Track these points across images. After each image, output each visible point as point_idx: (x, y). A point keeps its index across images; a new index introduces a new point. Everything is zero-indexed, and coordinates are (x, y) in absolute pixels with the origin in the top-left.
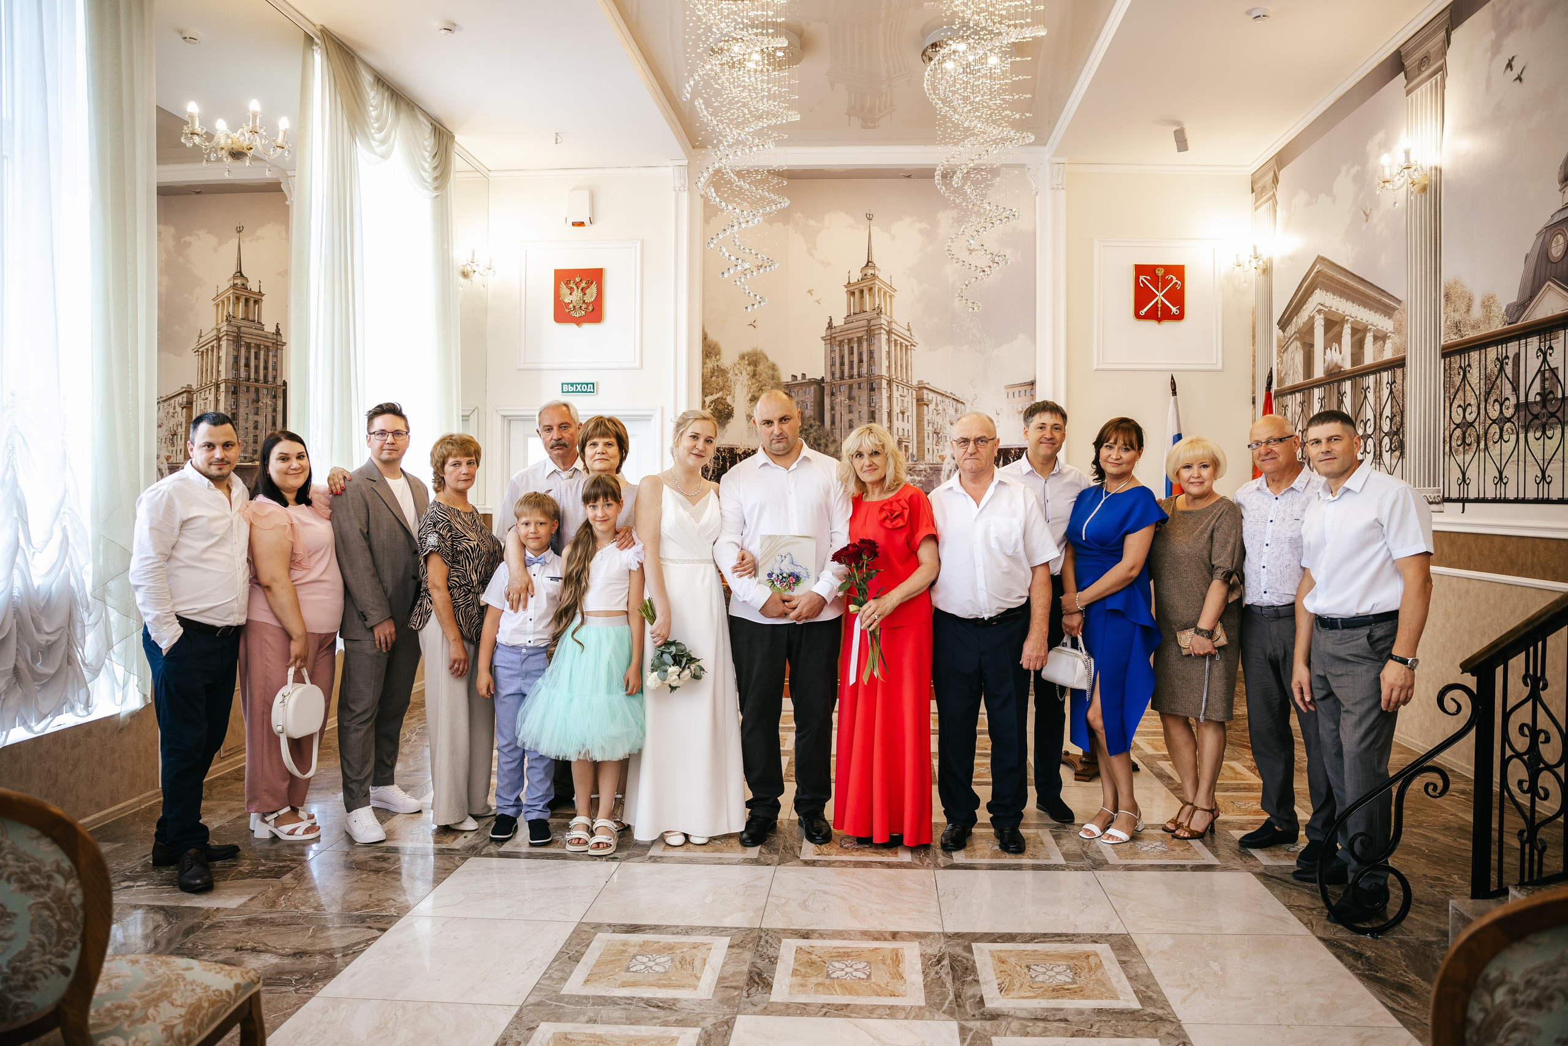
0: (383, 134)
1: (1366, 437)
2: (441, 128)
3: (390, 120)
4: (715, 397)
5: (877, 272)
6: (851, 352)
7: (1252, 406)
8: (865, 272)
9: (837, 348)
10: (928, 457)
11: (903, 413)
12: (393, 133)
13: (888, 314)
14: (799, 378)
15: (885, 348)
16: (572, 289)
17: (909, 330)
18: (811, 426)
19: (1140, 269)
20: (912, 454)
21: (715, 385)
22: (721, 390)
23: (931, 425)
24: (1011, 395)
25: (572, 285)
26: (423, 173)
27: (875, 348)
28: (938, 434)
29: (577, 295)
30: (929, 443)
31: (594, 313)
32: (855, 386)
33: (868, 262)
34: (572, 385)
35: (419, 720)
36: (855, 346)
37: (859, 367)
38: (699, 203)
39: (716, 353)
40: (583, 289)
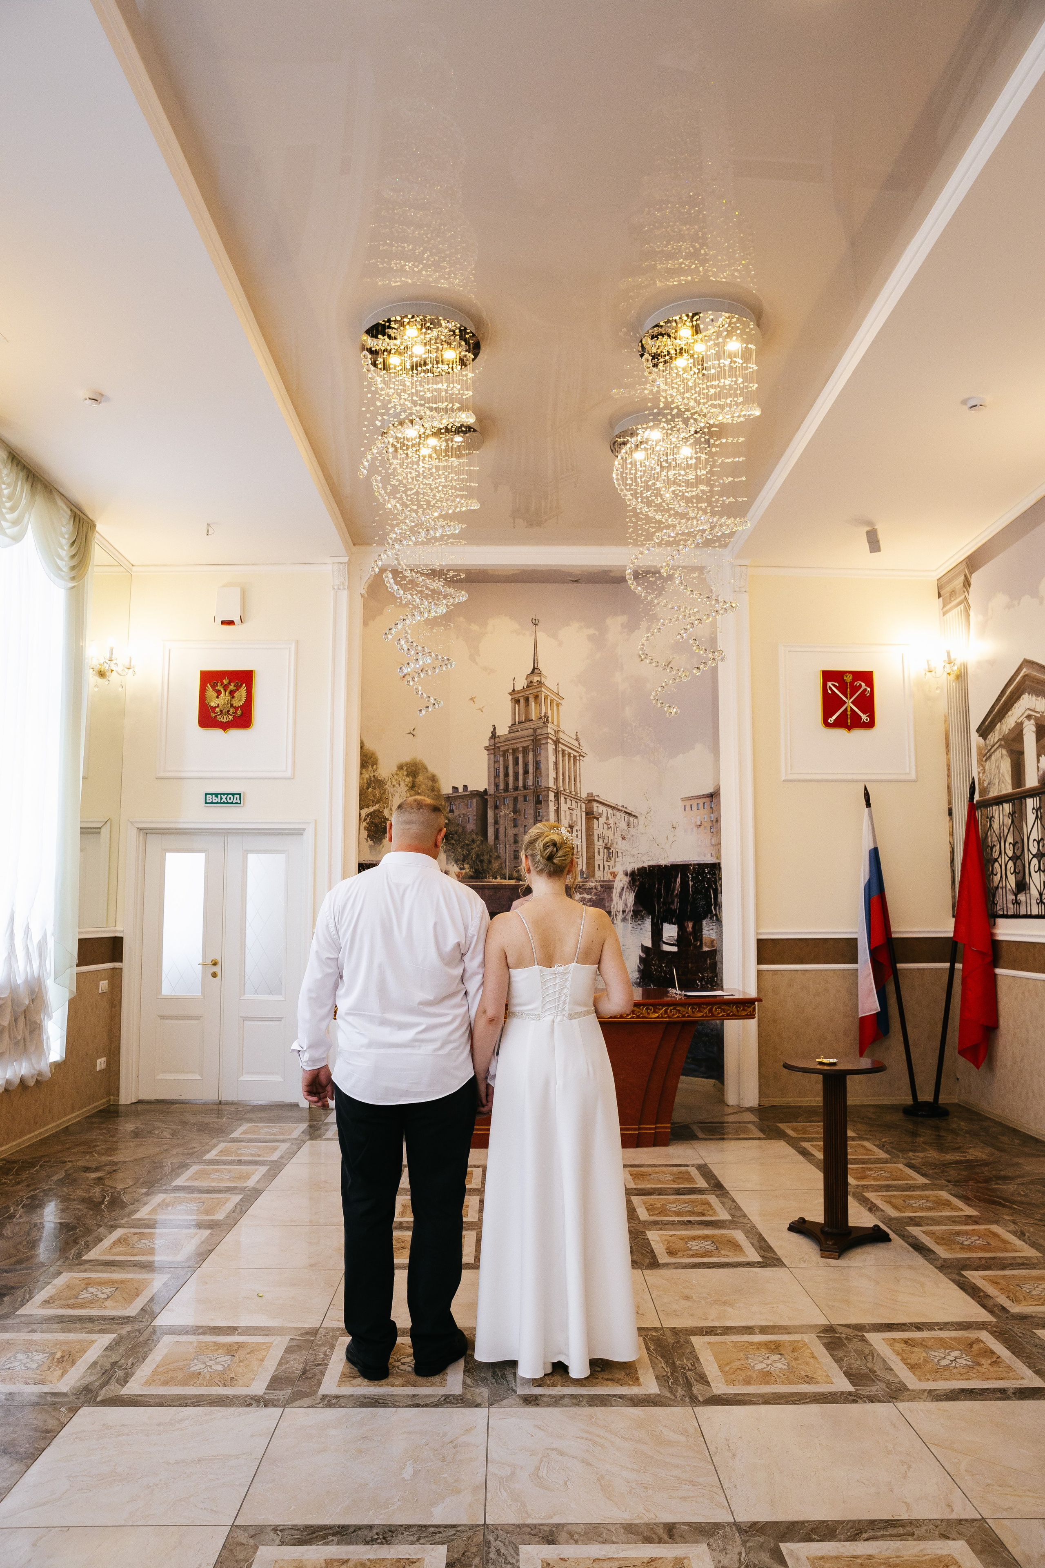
0: (16, 514)
2: (82, 515)
3: (24, 501)
4: (371, 809)
5: (543, 680)
6: (516, 763)
7: (948, 818)
8: (530, 679)
9: (501, 759)
10: (599, 874)
11: (571, 827)
12: (27, 515)
13: (555, 723)
14: (461, 790)
15: (552, 758)
16: (219, 693)
17: (577, 740)
18: (473, 841)
19: (828, 676)
20: (581, 870)
21: (371, 797)
22: (378, 802)
23: (601, 840)
24: (688, 808)
25: (219, 687)
26: (59, 562)
27: (542, 758)
28: (609, 849)
29: (224, 697)
30: (599, 859)
31: (243, 718)
32: (520, 799)
33: (534, 668)
34: (216, 795)
35: (28, 1186)
36: (521, 756)
37: (525, 779)
38: (359, 603)
39: (375, 762)
40: (232, 693)
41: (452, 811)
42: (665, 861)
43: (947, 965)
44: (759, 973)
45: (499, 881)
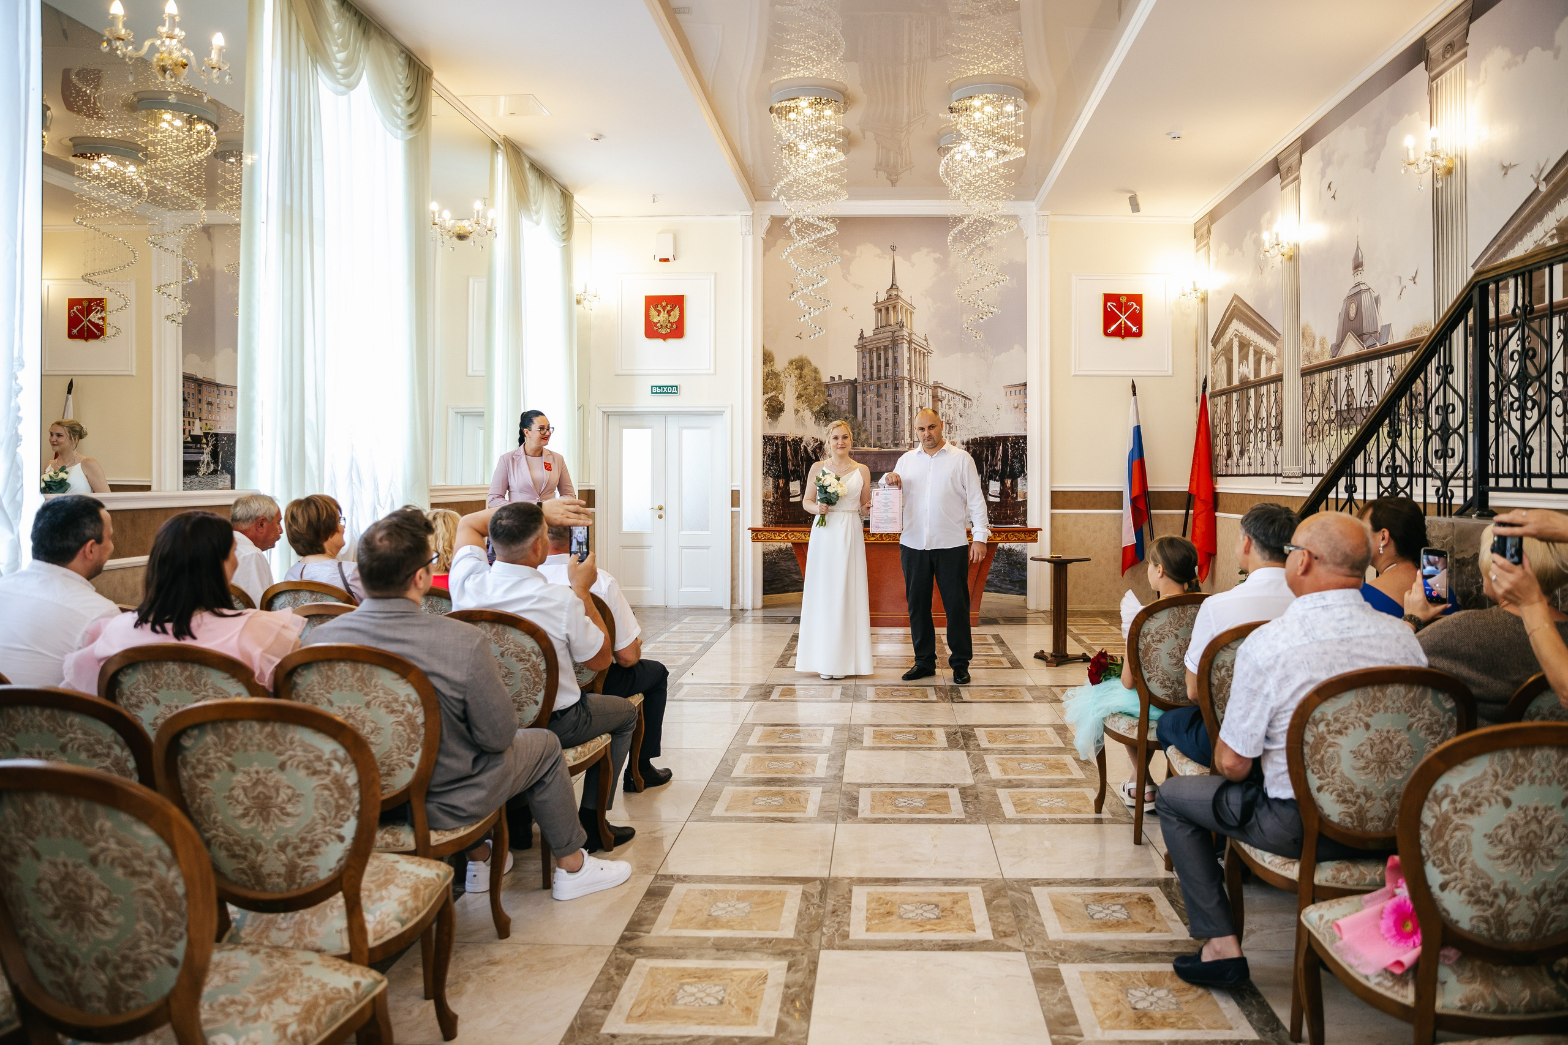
0: (537, 206)
1: (1262, 430)
2: (566, 192)
3: (539, 194)
4: (771, 395)
5: (899, 294)
6: (879, 358)
7: (1195, 404)
8: (890, 293)
9: (867, 355)
13: (909, 327)
14: (836, 379)
15: (906, 355)
16: (659, 312)
17: (926, 340)
19: (1108, 298)
21: (770, 386)
22: (776, 389)
24: (1008, 393)
25: (659, 308)
27: (899, 355)
29: (664, 315)
31: (677, 331)
32: (882, 386)
33: (893, 285)
34: (660, 387)
36: (882, 353)
37: (886, 370)
38: (760, 245)
39: (772, 360)
40: (669, 312)
41: (829, 395)
42: (991, 434)
43: (1184, 512)
44: (1052, 515)
45: (866, 448)
